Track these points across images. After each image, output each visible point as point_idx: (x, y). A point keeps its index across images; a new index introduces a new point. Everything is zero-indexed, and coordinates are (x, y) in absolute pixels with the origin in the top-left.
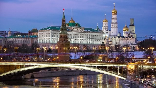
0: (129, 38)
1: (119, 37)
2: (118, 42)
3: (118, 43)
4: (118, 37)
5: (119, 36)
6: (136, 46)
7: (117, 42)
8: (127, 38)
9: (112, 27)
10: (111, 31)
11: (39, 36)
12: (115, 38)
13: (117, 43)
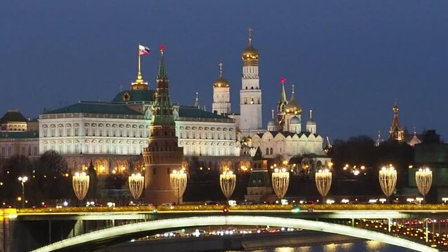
0: (304, 136)
1: (274, 134)
2: (271, 149)
3: (272, 153)
4: (271, 132)
5: (272, 130)
6: (326, 162)
7: (267, 149)
8: (300, 136)
9: (246, 103)
10: (239, 115)
11: (41, 134)
12: (261, 135)
13: (267, 154)
